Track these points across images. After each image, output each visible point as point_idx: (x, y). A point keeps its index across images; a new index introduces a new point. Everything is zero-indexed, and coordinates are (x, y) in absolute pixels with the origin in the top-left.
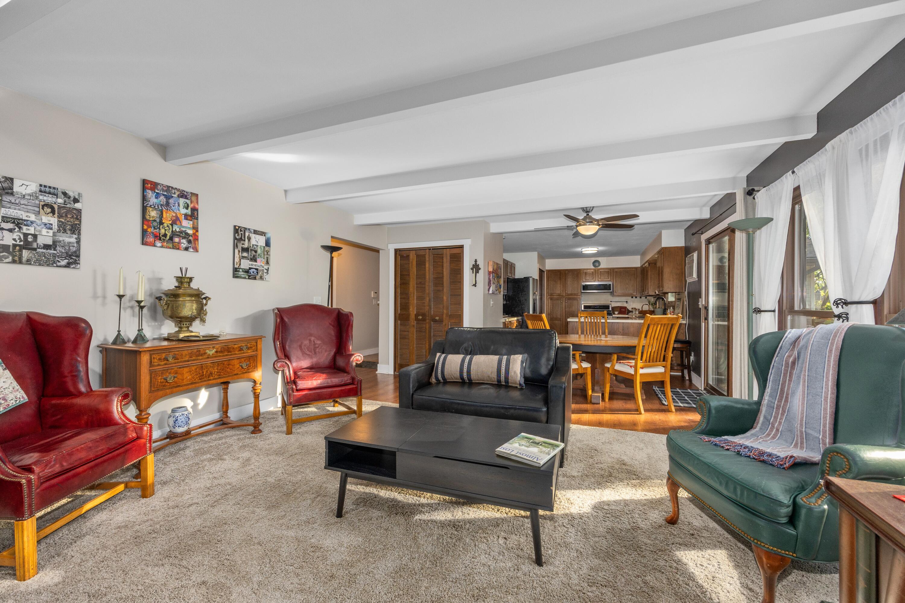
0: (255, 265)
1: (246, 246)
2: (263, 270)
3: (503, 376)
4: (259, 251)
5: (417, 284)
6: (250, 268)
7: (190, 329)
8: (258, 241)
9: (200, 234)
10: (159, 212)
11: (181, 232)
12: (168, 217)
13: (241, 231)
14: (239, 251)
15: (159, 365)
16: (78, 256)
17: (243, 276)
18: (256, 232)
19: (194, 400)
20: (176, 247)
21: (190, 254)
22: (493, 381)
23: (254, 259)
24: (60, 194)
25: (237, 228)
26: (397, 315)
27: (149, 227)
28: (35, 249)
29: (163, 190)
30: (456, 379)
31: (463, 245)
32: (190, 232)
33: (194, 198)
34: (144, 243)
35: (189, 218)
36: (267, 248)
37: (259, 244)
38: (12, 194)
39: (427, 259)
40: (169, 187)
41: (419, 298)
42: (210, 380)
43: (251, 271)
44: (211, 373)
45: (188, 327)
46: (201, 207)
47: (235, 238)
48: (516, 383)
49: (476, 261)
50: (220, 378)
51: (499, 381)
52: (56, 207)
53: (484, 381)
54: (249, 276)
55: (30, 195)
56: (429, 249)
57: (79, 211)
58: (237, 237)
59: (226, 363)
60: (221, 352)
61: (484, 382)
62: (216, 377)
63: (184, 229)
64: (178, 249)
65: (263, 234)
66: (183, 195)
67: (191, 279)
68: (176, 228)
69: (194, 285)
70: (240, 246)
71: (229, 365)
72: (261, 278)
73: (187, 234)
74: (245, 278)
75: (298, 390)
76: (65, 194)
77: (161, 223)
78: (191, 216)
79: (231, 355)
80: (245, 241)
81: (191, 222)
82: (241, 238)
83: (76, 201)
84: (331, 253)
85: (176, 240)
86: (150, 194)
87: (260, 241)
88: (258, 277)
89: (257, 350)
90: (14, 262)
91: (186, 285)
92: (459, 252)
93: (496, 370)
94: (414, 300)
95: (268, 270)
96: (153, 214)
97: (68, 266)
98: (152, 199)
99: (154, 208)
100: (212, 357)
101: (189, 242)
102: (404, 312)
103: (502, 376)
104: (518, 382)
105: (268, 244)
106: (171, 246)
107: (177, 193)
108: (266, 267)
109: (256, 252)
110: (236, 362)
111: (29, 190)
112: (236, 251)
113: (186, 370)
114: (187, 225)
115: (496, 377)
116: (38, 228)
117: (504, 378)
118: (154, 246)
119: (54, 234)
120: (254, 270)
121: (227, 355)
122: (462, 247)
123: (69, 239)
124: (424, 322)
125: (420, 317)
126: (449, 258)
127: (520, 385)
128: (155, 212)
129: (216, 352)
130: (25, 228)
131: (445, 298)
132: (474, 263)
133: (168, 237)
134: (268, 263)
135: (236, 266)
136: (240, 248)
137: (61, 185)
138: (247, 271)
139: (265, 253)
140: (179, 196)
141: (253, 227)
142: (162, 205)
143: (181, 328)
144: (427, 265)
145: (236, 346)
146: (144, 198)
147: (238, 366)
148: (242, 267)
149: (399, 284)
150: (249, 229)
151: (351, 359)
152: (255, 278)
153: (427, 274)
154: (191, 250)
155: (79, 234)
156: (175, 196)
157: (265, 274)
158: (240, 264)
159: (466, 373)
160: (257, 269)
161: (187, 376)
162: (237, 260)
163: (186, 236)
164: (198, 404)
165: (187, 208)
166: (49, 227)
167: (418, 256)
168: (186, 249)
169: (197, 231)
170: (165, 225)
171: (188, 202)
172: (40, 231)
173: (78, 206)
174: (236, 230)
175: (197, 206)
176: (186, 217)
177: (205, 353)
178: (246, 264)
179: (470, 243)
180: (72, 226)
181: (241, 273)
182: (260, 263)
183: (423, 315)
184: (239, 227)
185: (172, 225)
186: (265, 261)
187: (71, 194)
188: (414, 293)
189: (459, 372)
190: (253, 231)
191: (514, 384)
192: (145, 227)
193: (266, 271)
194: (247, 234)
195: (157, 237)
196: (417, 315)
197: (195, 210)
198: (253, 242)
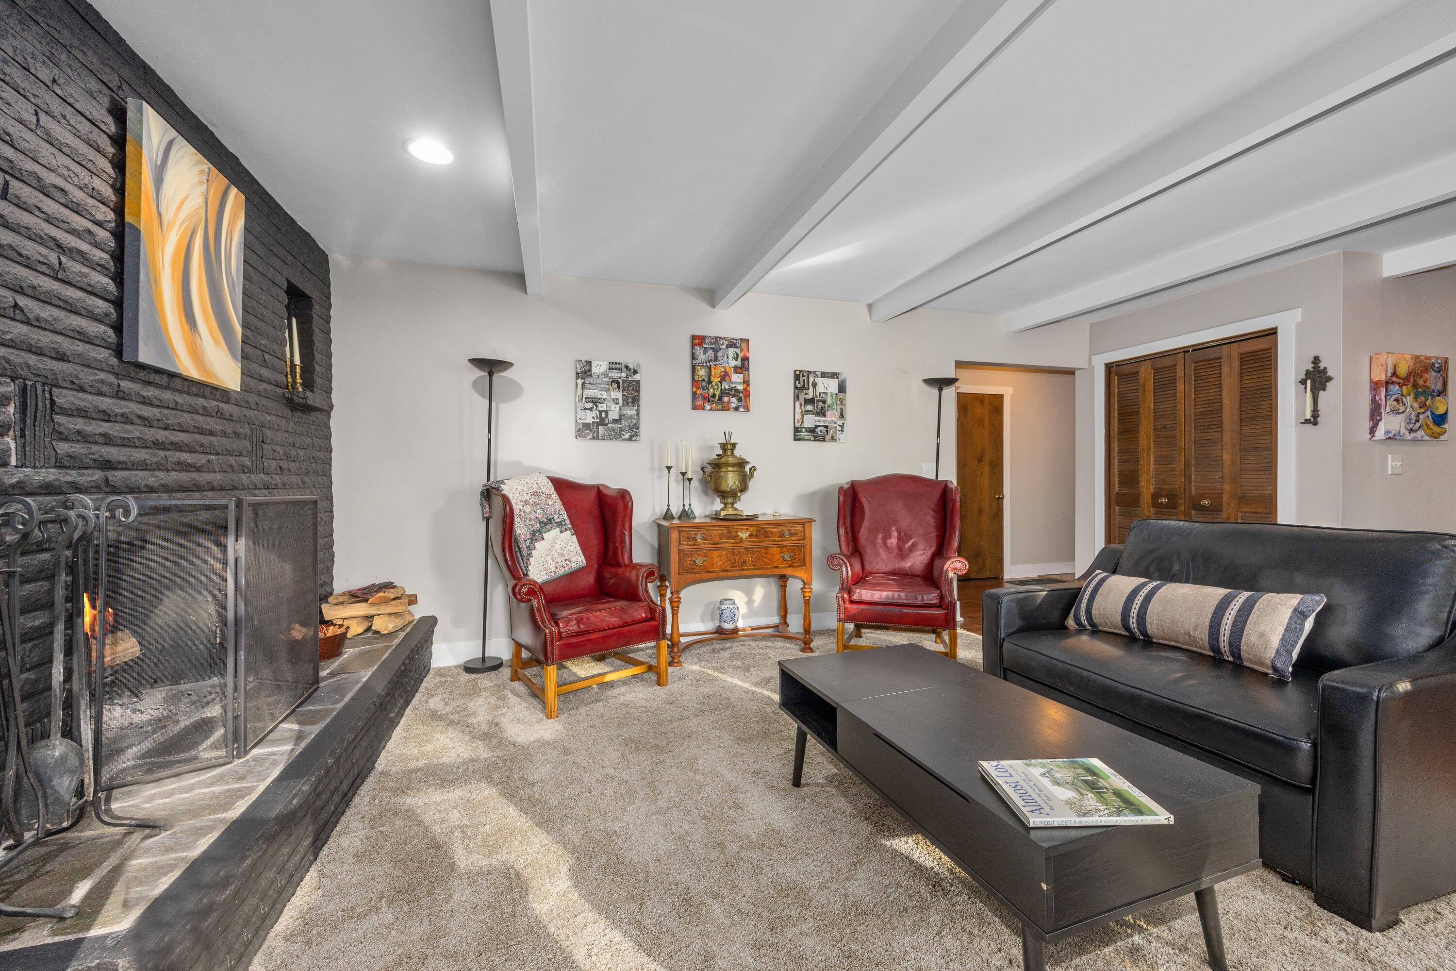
0: (824, 421)
1: (810, 396)
2: (835, 428)
3: (1226, 638)
4: (829, 401)
5: (1155, 430)
6: (817, 426)
7: (735, 506)
8: (828, 387)
9: (751, 389)
10: (707, 370)
11: (730, 389)
12: (716, 372)
13: (803, 376)
14: (801, 404)
15: (688, 545)
16: (638, 428)
17: (807, 437)
18: (824, 375)
19: (749, 593)
20: (726, 408)
21: (741, 415)
22: (1201, 648)
23: (822, 413)
24: (624, 369)
25: (798, 373)
26: (1113, 497)
27: (698, 388)
28: (607, 425)
29: (711, 343)
30: (1116, 627)
31: (1276, 328)
32: (740, 387)
33: (744, 345)
34: (695, 408)
35: (739, 371)
36: (841, 396)
37: (829, 391)
38: (591, 376)
39: (1180, 373)
40: (716, 338)
41: (1163, 460)
42: (743, 570)
43: (818, 430)
44: (744, 562)
45: (732, 504)
46: (752, 356)
47: (796, 388)
48: (1262, 663)
49: (1316, 360)
50: (755, 569)
51: (1216, 649)
52: (620, 381)
53: (1178, 642)
54: (815, 437)
55: (603, 374)
56: (1185, 350)
57: (638, 382)
58: (798, 386)
59: (762, 551)
60: (756, 536)
61: (1179, 645)
62: (751, 567)
63: (733, 386)
64: (728, 410)
65: (834, 375)
66: (732, 344)
67: (734, 445)
68: (725, 386)
69: (737, 453)
70: (802, 397)
71: (766, 554)
72: (833, 439)
73: (737, 390)
74: (809, 440)
75: (852, 602)
76: (627, 367)
77: (710, 382)
78: (741, 368)
79: (769, 541)
80: (808, 389)
81: (741, 376)
82: (804, 386)
83: (635, 372)
84: (940, 390)
85: (726, 399)
86: (699, 350)
87: (832, 386)
88: (828, 437)
89: (804, 539)
90: (593, 438)
91: (729, 453)
92: (1266, 346)
93: (1207, 623)
94: (1148, 464)
95: (842, 426)
96: (702, 372)
97: (630, 439)
98: (701, 357)
99: (703, 366)
100: (745, 542)
101: (740, 400)
102: (1128, 490)
103: (1221, 638)
104: (1268, 662)
105: (842, 389)
106: (720, 407)
107: (726, 343)
108: (840, 423)
109: (824, 402)
110: (775, 551)
111: (602, 371)
112: (797, 404)
113: (716, 553)
114: (737, 378)
115: (1206, 638)
116: (609, 404)
117: (1226, 644)
118: (704, 409)
119: (620, 409)
120: (822, 428)
121: (764, 541)
122: (1272, 333)
123: (630, 411)
124: (1174, 511)
125: (1164, 500)
126: (1237, 363)
127: (1275, 669)
128: (703, 370)
129: (751, 535)
130: (600, 405)
131: (1227, 457)
132: (1310, 367)
133: (717, 398)
134: (842, 416)
135: (797, 425)
136: (802, 400)
137: (623, 359)
138: (812, 431)
139: (839, 402)
140: (728, 347)
141: (819, 369)
142: (710, 361)
143: (725, 504)
144: (1180, 387)
145: (775, 530)
146: (694, 357)
147: (778, 556)
148: (805, 425)
149: (1117, 433)
150: (814, 372)
151: (945, 568)
152: (824, 440)
153: (1181, 407)
154: (742, 409)
155: (638, 406)
156: (724, 347)
157: (838, 433)
158: (802, 422)
159: (1135, 618)
160: (826, 427)
161: (718, 561)
162: (798, 416)
163: (734, 392)
164: (754, 601)
165: (737, 360)
166: (616, 402)
167: (1157, 370)
168: (737, 409)
169: (748, 385)
170: (714, 383)
171: (738, 351)
172: (610, 407)
173: (637, 377)
174: (798, 376)
175: (747, 354)
176: (736, 369)
177: (737, 536)
178: (810, 421)
179: (1299, 320)
180: (632, 398)
181: (804, 434)
182: (831, 417)
183: (1172, 496)
184: (800, 371)
185: (721, 382)
186: (838, 414)
187: (631, 366)
188: (1149, 449)
189: (1120, 614)
190: (819, 374)
191: (1256, 663)
192: (695, 389)
193: (839, 428)
194: (811, 379)
195: (706, 399)
196: (1155, 496)
197: (745, 359)
198: (820, 389)
